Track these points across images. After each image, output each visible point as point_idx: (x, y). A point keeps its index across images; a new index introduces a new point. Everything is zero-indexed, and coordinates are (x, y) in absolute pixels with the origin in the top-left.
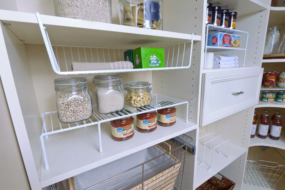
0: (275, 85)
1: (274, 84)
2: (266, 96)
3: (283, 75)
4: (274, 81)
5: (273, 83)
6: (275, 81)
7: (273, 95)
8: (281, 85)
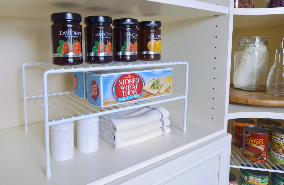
0: (265, 158)
1: (263, 157)
2: (248, 178)
3: (282, 139)
4: (263, 150)
5: (260, 154)
6: (265, 151)
7: (263, 181)
8: (279, 158)
